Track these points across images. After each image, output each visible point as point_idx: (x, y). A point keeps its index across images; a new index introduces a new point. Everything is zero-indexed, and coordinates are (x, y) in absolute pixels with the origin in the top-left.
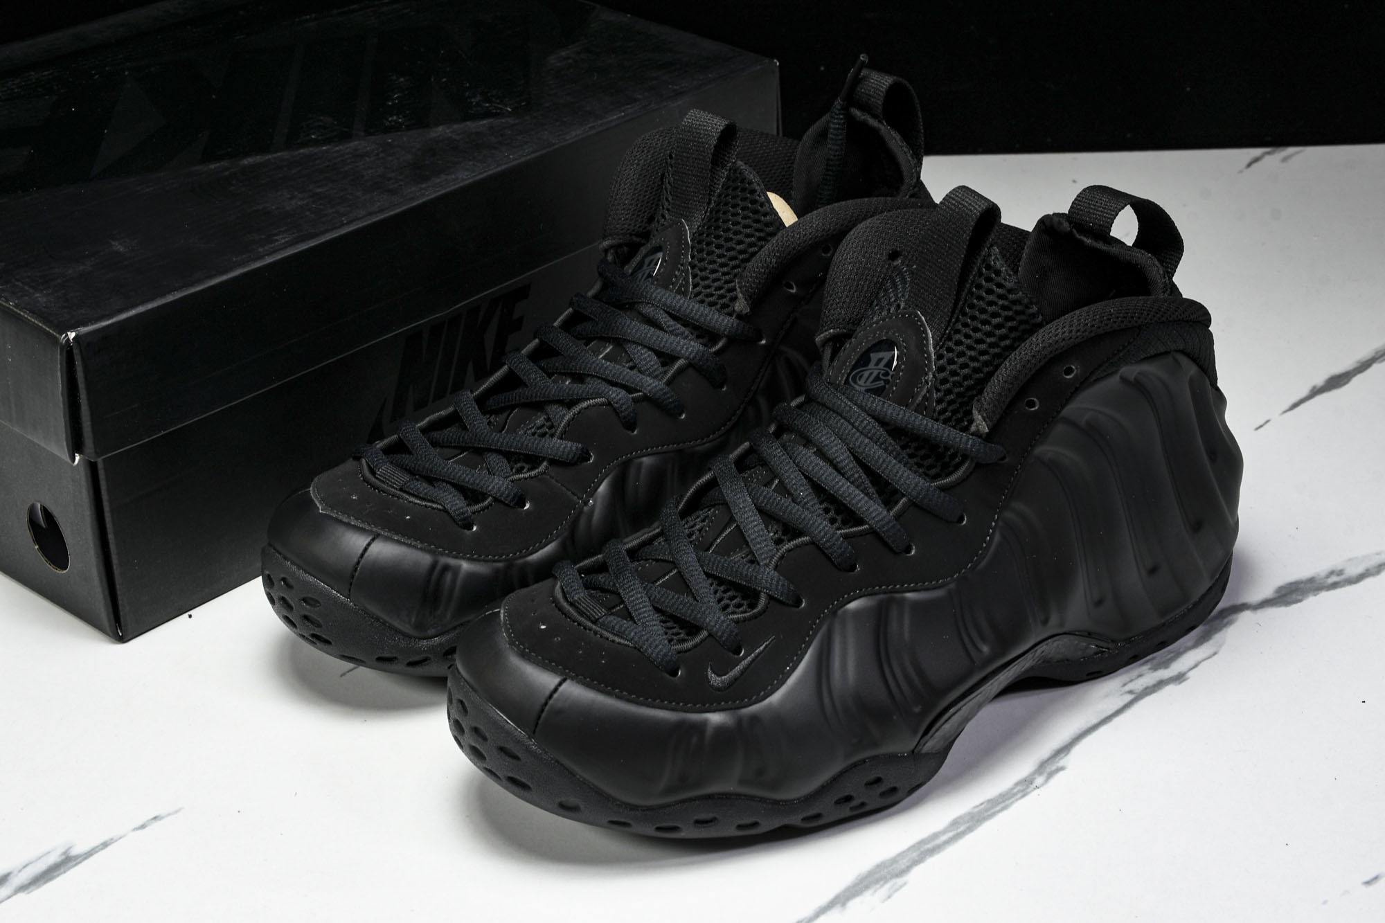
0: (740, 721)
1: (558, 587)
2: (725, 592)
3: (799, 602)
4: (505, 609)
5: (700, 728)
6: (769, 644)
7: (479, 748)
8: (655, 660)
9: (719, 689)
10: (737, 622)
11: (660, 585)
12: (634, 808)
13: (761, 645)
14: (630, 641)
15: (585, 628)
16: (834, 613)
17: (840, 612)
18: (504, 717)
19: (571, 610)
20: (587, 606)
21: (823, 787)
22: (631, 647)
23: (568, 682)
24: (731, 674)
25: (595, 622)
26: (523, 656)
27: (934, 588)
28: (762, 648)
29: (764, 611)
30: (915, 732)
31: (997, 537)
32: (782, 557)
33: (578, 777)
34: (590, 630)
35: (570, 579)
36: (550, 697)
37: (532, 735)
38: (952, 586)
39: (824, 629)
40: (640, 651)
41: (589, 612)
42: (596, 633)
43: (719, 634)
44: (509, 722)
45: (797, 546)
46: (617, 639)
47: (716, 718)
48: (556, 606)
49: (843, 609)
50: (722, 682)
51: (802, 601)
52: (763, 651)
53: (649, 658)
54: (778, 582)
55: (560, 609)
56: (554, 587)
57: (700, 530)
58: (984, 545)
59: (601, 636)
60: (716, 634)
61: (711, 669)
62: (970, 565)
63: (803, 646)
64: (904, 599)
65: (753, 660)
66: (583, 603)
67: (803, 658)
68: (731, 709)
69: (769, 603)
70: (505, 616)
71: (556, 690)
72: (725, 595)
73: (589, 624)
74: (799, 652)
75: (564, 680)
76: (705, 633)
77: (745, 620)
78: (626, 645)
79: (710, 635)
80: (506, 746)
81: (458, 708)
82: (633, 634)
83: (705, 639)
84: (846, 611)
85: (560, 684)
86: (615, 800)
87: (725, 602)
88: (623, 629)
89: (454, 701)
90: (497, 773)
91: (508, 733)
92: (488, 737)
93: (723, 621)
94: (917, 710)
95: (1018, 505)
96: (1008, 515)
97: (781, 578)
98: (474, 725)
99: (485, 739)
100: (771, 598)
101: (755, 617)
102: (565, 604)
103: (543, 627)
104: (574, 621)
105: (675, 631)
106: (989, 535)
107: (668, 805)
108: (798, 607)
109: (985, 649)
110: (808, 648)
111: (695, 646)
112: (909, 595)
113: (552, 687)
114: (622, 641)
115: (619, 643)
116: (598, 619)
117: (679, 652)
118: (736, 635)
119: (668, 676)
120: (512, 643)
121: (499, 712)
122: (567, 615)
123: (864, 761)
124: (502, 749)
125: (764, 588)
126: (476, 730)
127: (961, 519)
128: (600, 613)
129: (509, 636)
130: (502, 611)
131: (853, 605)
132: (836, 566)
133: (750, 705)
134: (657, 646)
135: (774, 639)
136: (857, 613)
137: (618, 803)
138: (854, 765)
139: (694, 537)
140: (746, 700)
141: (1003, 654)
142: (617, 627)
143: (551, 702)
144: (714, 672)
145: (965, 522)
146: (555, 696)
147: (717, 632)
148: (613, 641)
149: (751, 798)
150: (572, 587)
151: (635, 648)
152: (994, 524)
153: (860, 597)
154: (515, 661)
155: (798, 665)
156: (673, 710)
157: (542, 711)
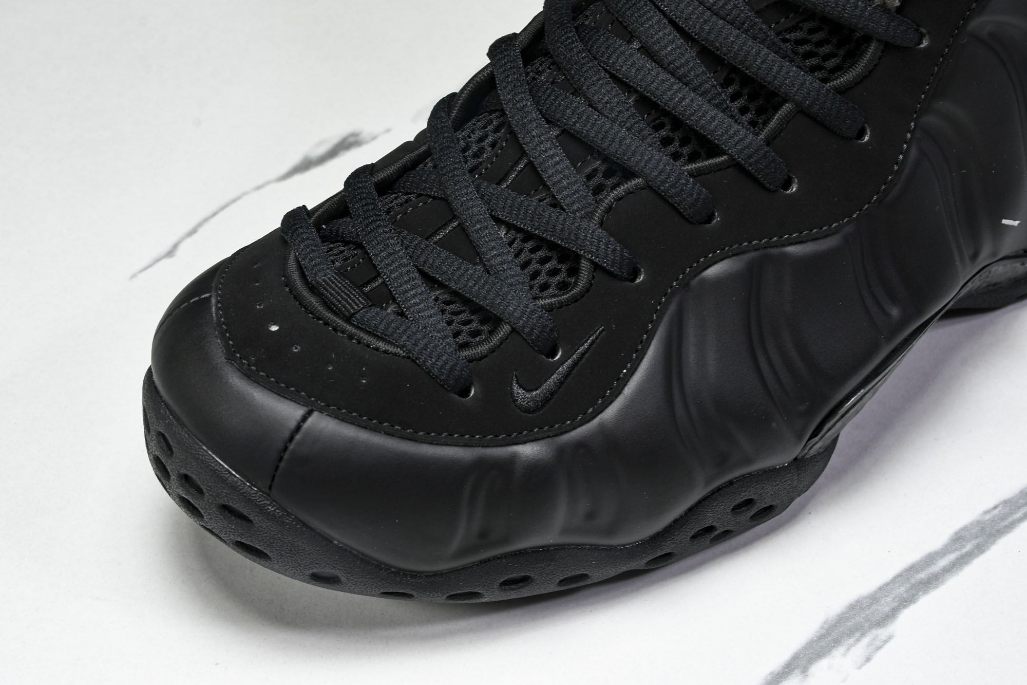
0: (561, 452)
1: (292, 257)
2: (533, 251)
3: (635, 273)
4: (218, 295)
5: (507, 465)
6: (597, 338)
7: (192, 502)
8: (437, 377)
9: (528, 411)
10: (550, 309)
11: (439, 243)
12: (415, 575)
13: (586, 342)
14: (402, 347)
15: (335, 329)
16: (686, 285)
17: (694, 282)
18: (226, 466)
19: (313, 300)
20: (337, 293)
21: (675, 521)
22: (403, 357)
23: (316, 414)
24: (545, 386)
25: (348, 320)
26: (249, 376)
27: (826, 236)
28: (586, 345)
29: (588, 291)
30: (800, 437)
31: (914, 152)
32: (609, 209)
33: (336, 542)
34: (342, 332)
35: (307, 246)
36: (291, 439)
37: (267, 491)
38: (849, 229)
39: (672, 308)
40: (416, 363)
41: (340, 302)
42: (351, 337)
43: (527, 330)
44: (234, 473)
45: (629, 193)
46: (382, 345)
47: (528, 451)
48: (291, 291)
49: (697, 279)
50: (532, 399)
51: (640, 270)
52: (588, 349)
53: (428, 373)
54: (607, 245)
55: (298, 298)
56: (286, 259)
57: (493, 145)
58: (896, 168)
59: (359, 343)
60: (523, 330)
61: (517, 383)
62: (875, 198)
63: (645, 336)
64: (785, 255)
65: (575, 364)
66: (331, 287)
67: (645, 354)
68: (548, 437)
69: (593, 277)
70: (218, 309)
71: (298, 428)
72: (533, 256)
73: (340, 322)
74: (640, 347)
75: (309, 413)
76: (506, 328)
77: (561, 305)
78: (395, 354)
79: (513, 330)
80: (231, 504)
81: (159, 443)
82: (405, 337)
83: (507, 339)
84: (704, 281)
85: (304, 419)
86: (388, 567)
87: (533, 267)
88: (390, 330)
89: (153, 433)
90: (220, 535)
91: (234, 488)
92: (205, 491)
93: (533, 312)
94: (802, 408)
95: (944, 105)
96: (929, 120)
97: (612, 239)
98: (183, 471)
99: (200, 491)
100: (596, 267)
101: (575, 299)
102: (305, 293)
103: (274, 328)
104: (319, 319)
105: (463, 317)
106: (901, 153)
107: (464, 568)
108: (633, 280)
109: (895, 312)
110: (652, 339)
111: (492, 351)
112: (791, 249)
113: (293, 424)
114: (391, 349)
115: (385, 352)
116: (354, 314)
117: (471, 361)
118: (551, 330)
119: (457, 397)
120: (230, 358)
121: (218, 459)
122: (309, 309)
123: (731, 483)
124: (225, 508)
125: (590, 252)
126: (186, 479)
127: (861, 134)
128: (357, 305)
129: (227, 346)
130: (213, 301)
131: (713, 271)
132: (687, 220)
133: (575, 428)
134: (439, 357)
135: (603, 330)
136: (718, 282)
137: (393, 570)
138: (719, 489)
139: (485, 155)
140: (569, 422)
141: (920, 313)
142: (382, 327)
143: (292, 447)
144: (521, 386)
145: (866, 138)
146: (298, 437)
147: (524, 327)
148: (377, 349)
149: (579, 547)
150: (312, 260)
151: (408, 358)
152: (909, 135)
153: (722, 260)
154: (237, 382)
155: (638, 365)
156: (466, 445)
157: (281, 459)
